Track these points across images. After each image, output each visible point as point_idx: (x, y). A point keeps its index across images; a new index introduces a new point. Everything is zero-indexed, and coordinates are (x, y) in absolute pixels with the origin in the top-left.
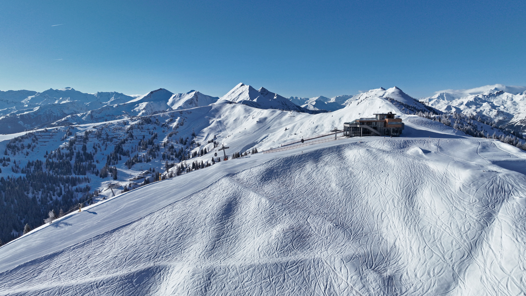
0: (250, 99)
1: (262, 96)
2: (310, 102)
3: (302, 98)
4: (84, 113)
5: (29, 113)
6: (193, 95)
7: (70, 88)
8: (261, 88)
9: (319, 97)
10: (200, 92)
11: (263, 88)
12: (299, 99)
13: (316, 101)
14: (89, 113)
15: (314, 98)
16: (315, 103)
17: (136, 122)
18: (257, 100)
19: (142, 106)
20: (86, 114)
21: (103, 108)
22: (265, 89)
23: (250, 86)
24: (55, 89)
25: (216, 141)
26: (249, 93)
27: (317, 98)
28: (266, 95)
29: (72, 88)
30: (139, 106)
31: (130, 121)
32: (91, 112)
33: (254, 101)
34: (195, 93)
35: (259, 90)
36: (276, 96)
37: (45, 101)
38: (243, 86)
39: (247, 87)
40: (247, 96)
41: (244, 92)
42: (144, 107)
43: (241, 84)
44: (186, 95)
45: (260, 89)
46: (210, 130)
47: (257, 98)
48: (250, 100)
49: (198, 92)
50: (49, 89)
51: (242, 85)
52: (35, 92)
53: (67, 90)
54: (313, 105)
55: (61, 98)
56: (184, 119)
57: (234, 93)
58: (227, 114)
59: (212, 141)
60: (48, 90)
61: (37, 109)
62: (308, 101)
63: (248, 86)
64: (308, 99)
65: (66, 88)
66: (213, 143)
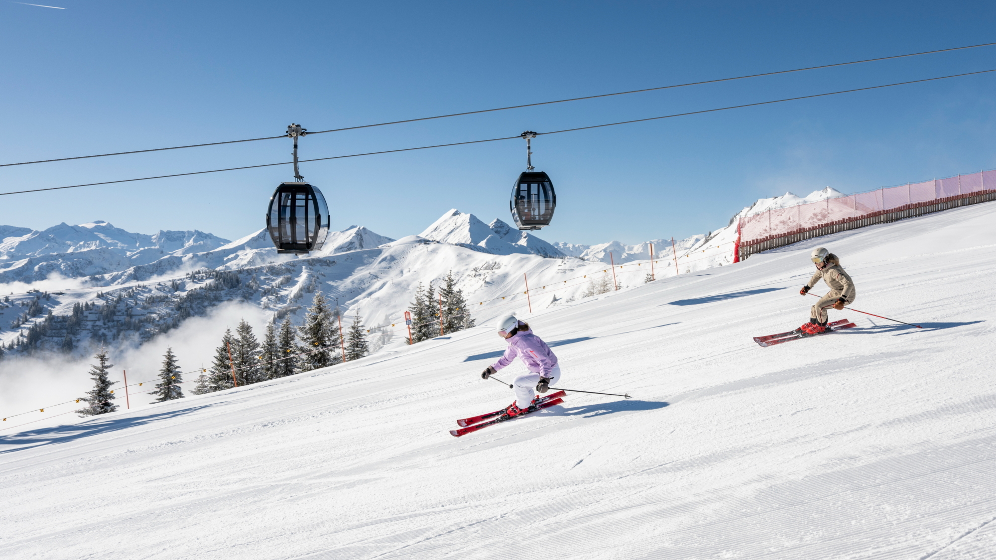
0: (471, 242)
1: (497, 236)
2: (592, 253)
3: (577, 246)
4: (120, 272)
5: (4, 272)
6: (354, 235)
7: (103, 222)
8: (495, 220)
9: (611, 243)
10: (369, 228)
11: (498, 220)
12: (571, 246)
13: (605, 250)
14: (129, 272)
15: (600, 245)
16: (603, 254)
17: (203, 285)
18: (486, 243)
19: (246, 257)
20: (122, 274)
21: (161, 261)
22: (502, 222)
23: (471, 215)
24: (70, 224)
25: (389, 328)
26: (470, 230)
27: (606, 245)
28: (505, 234)
29: (109, 223)
30: (239, 258)
31: (188, 281)
32: (135, 270)
33: (479, 245)
34: (358, 231)
35: (491, 224)
36: (525, 237)
37: (47, 248)
38: (457, 216)
39: (465, 218)
40: (467, 235)
41: (458, 227)
42: (248, 260)
43: (453, 211)
44: (339, 235)
45: (493, 222)
46: (378, 302)
47: (485, 240)
48: (472, 244)
49: (364, 229)
50: (59, 223)
51: (455, 214)
52: (27, 231)
53: (95, 227)
54: (599, 259)
55: (82, 243)
56: (318, 278)
57: (439, 230)
58: (418, 266)
59: (379, 328)
60: (56, 226)
61: (23, 264)
62: (589, 251)
63: (469, 215)
64: (588, 247)
65: (96, 222)
66: (380, 334)
